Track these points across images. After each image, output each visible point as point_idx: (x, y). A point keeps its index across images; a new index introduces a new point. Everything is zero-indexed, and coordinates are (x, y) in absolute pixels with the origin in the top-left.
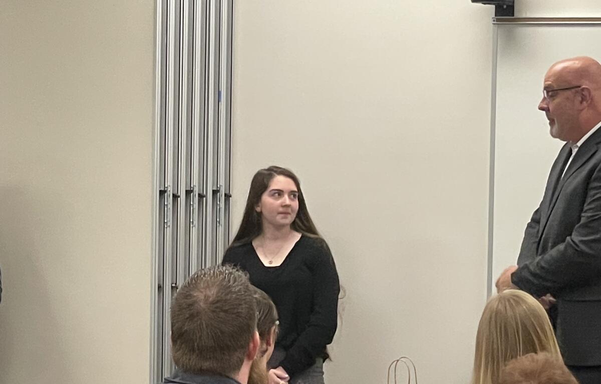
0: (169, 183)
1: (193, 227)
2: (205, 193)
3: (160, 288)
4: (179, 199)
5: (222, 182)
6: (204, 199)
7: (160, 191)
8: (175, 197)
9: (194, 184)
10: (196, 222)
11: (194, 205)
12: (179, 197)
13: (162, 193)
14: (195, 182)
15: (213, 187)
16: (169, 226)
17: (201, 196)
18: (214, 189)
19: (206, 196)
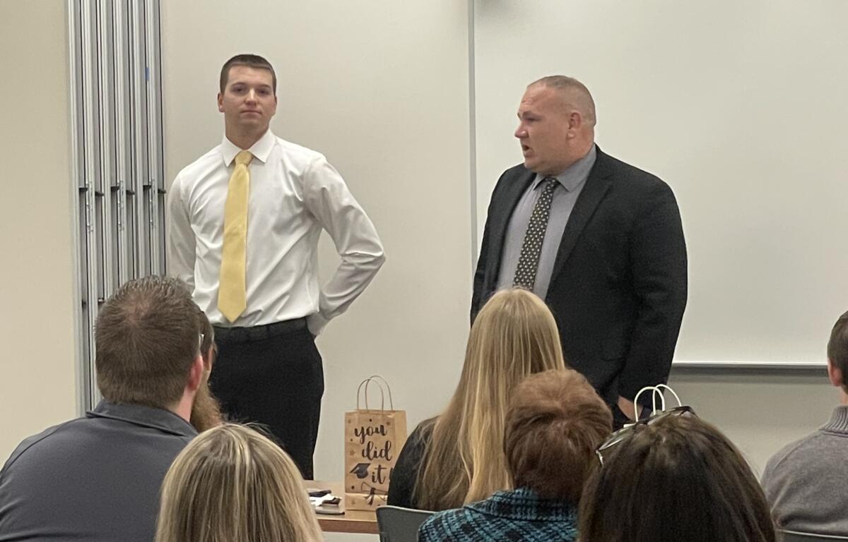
0: (91, 178)
1: (121, 230)
2: (134, 190)
3: (84, 304)
4: (103, 197)
5: (154, 176)
6: (134, 196)
7: (80, 189)
8: (98, 195)
9: (121, 179)
10: (124, 225)
11: (122, 204)
12: (102, 195)
13: (82, 191)
14: (122, 177)
15: (143, 182)
16: (93, 231)
17: (129, 193)
18: (145, 184)
19: (135, 193)
